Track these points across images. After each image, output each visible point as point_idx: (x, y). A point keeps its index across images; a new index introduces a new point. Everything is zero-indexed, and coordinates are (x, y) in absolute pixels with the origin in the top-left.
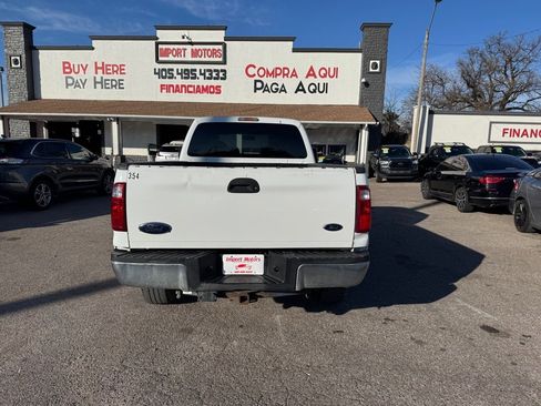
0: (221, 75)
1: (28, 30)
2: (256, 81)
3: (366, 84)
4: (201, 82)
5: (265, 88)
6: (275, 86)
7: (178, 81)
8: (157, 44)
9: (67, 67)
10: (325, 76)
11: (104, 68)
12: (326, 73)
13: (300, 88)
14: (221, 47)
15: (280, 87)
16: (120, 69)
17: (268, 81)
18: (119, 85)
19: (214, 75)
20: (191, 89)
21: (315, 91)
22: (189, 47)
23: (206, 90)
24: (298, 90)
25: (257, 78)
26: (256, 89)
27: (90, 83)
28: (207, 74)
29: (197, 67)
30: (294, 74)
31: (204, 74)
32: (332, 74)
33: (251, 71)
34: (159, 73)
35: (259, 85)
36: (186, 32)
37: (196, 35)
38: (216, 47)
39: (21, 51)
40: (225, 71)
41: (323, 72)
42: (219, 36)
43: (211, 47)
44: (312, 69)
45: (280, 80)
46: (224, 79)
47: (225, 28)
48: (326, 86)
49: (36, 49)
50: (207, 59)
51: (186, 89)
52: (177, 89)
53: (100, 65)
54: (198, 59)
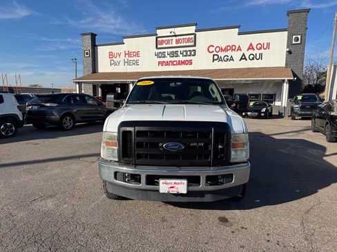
0: (193, 53)
1: (93, 36)
2: (214, 55)
3: (290, 52)
4: (181, 58)
5: (220, 59)
6: (226, 57)
7: (168, 59)
8: (157, 38)
9: (111, 55)
10: (260, 48)
11: (129, 54)
12: (261, 47)
13: (243, 58)
14: (193, 36)
15: (229, 58)
16: (137, 54)
17: (222, 54)
18: (136, 63)
19: (188, 53)
20: (175, 63)
21: (253, 59)
22: (174, 38)
23: (183, 63)
24: (242, 59)
25: (215, 53)
26: (214, 60)
27: (122, 63)
28: (184, 54)
29: (179, 49)
30: (239, 49)
31: (183, 54)
32: (265, 47)
33: (211, 49)
34: (157, 55)
35: (216, 57)
36: (172, 30)
37: (178, 31)
38: (190, 36)
39: (90, 48)
40: (195, 50)
41: (259, 46)
42: (192, 29)
43: (187, 37)
44: (251, 45)
45: (229, 53)
46: (194, 55)
47: (196, 25)
48: (261, 55)
49: (96, 46)
50: (185, 44)
51: (172, 63)
52: (167, 64)
53: (127, 52)
54: (179, 45)
